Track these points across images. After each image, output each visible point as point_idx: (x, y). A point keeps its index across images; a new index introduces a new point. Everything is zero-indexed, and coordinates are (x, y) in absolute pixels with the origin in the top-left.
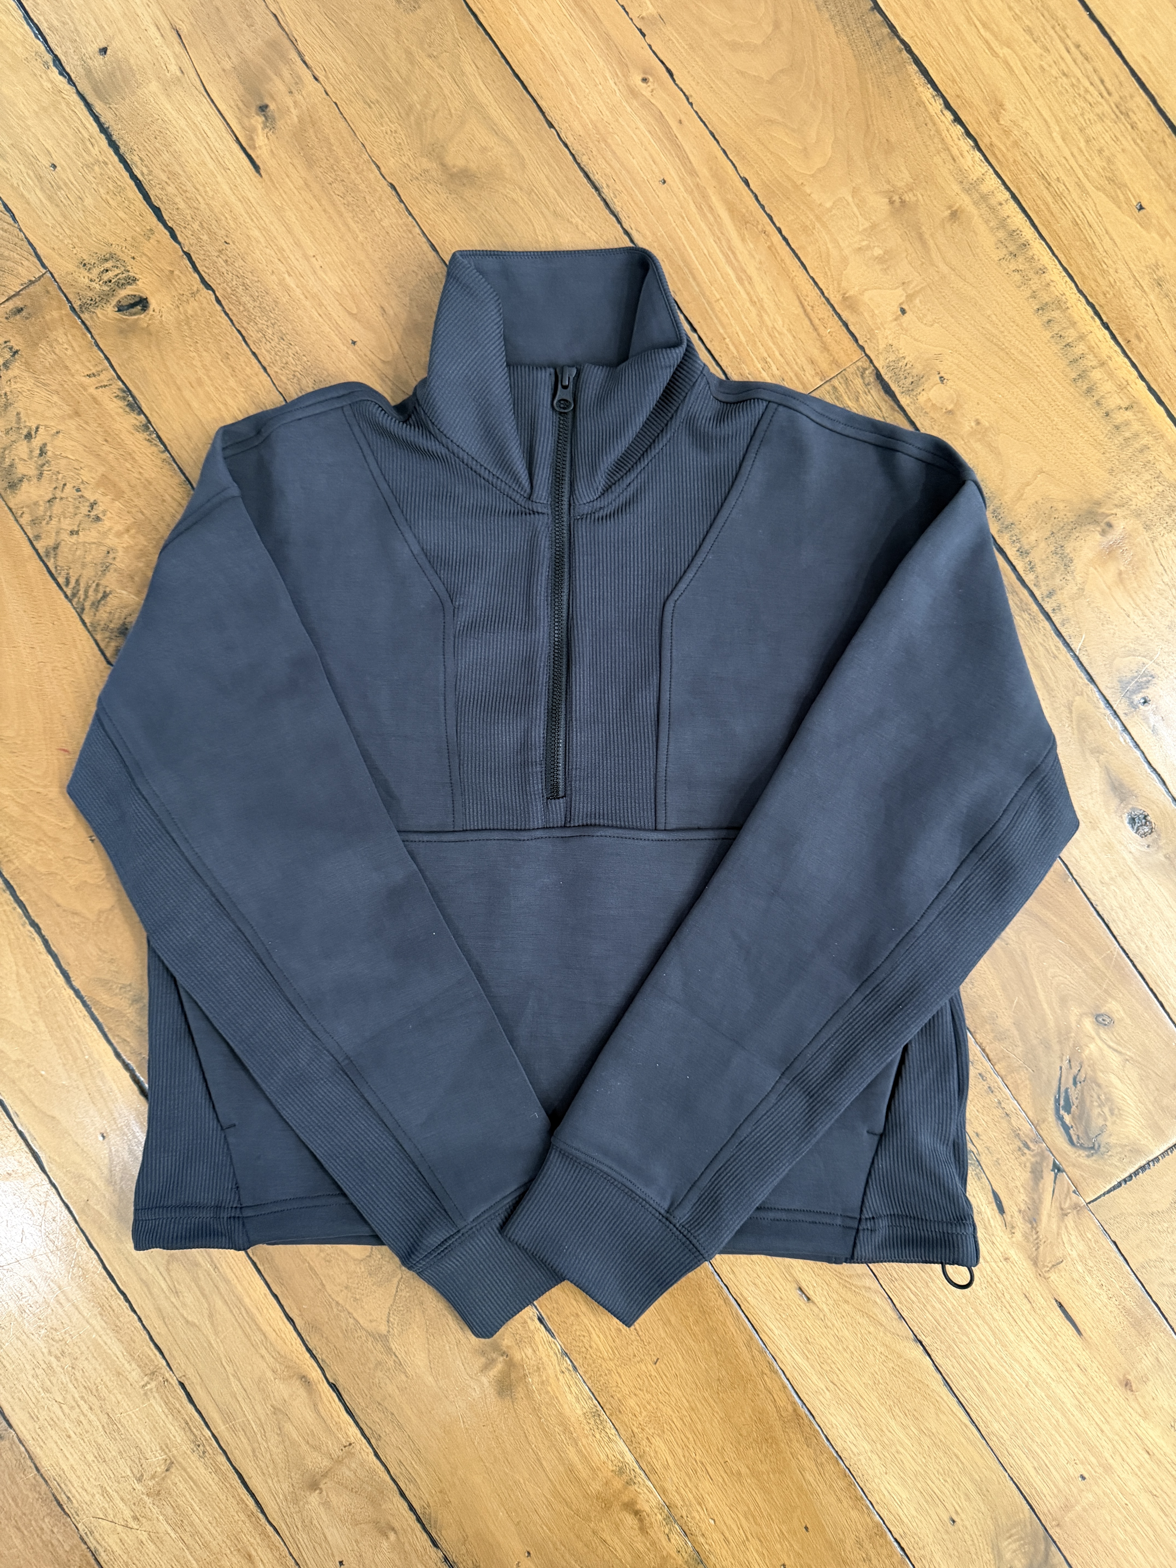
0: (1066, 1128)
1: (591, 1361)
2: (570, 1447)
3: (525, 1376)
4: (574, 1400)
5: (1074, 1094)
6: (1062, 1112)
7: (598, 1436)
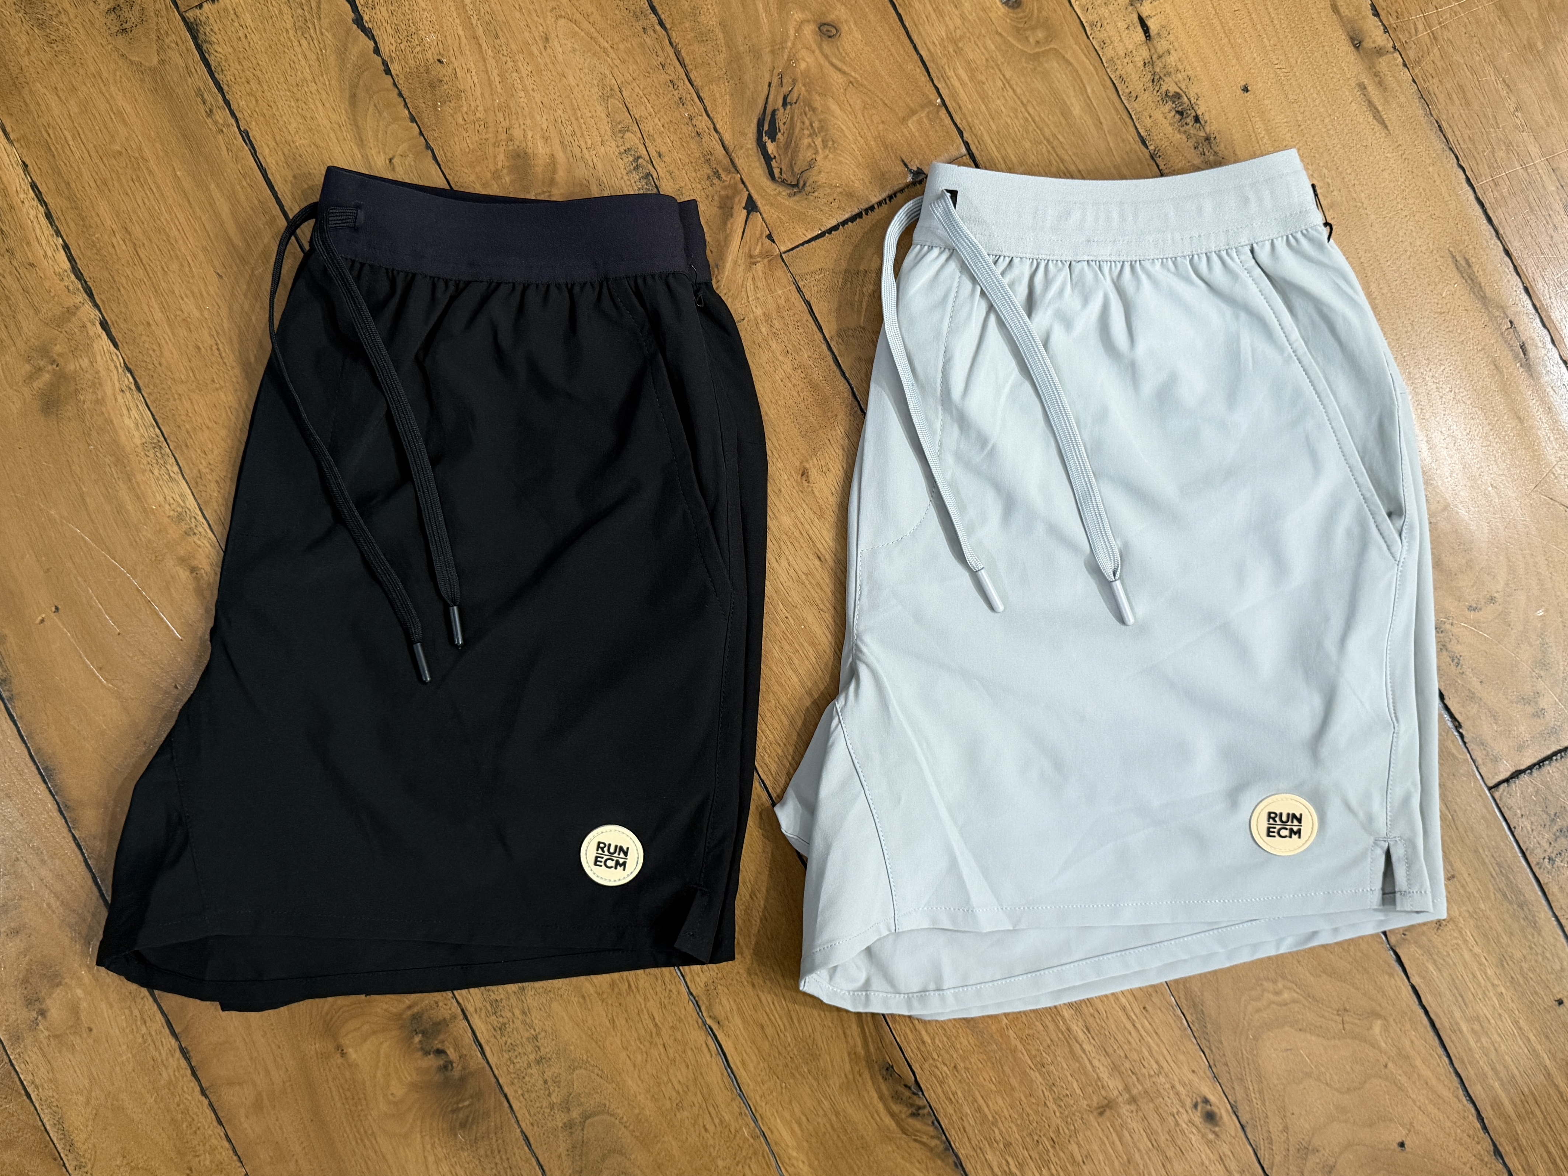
0: (767, 158)
1: (158, 382)
2: (121, 483)
3: (76, 390)
4: (132, 425)
5: (782, 117)
6: (765, 138)
7: (156, 472)
